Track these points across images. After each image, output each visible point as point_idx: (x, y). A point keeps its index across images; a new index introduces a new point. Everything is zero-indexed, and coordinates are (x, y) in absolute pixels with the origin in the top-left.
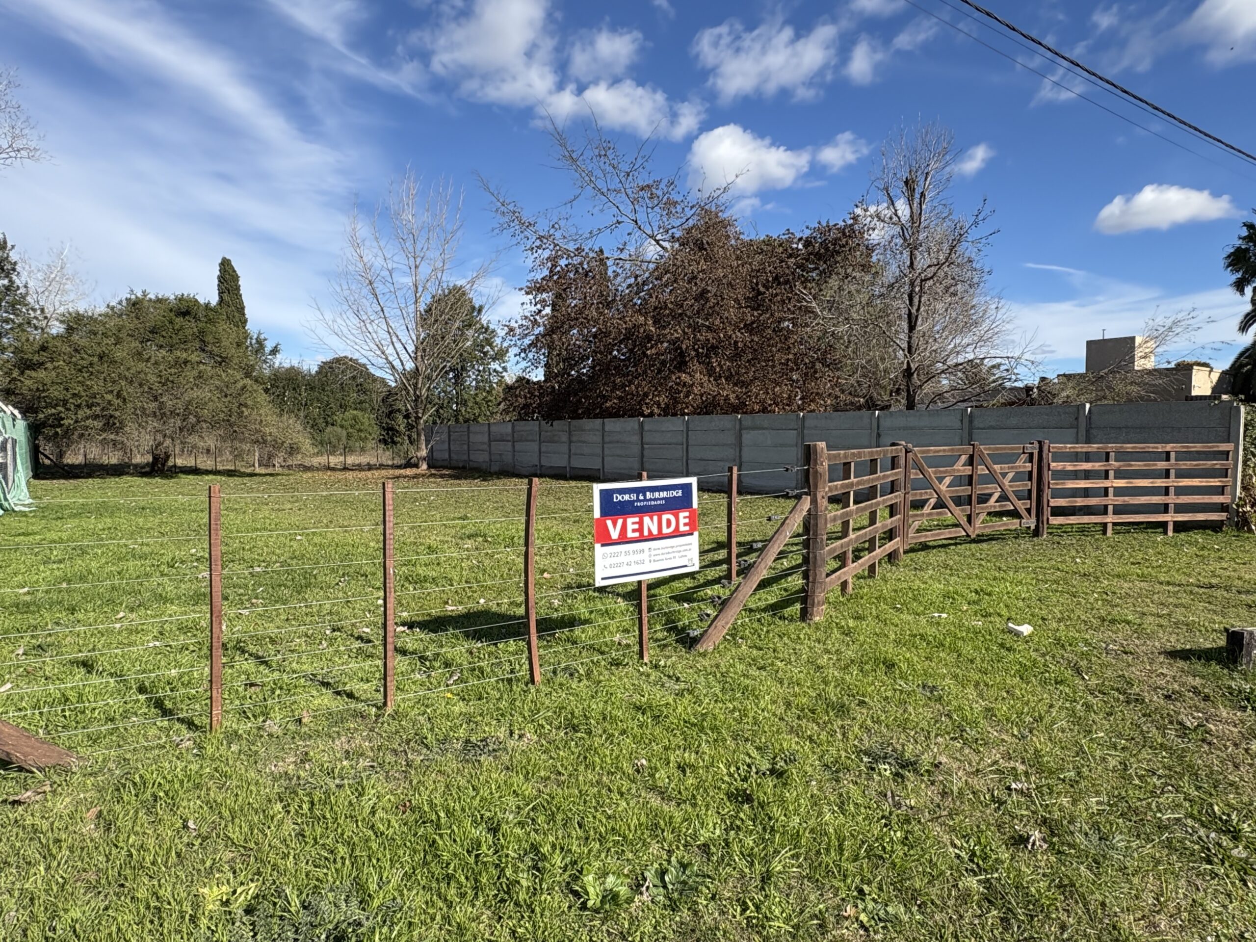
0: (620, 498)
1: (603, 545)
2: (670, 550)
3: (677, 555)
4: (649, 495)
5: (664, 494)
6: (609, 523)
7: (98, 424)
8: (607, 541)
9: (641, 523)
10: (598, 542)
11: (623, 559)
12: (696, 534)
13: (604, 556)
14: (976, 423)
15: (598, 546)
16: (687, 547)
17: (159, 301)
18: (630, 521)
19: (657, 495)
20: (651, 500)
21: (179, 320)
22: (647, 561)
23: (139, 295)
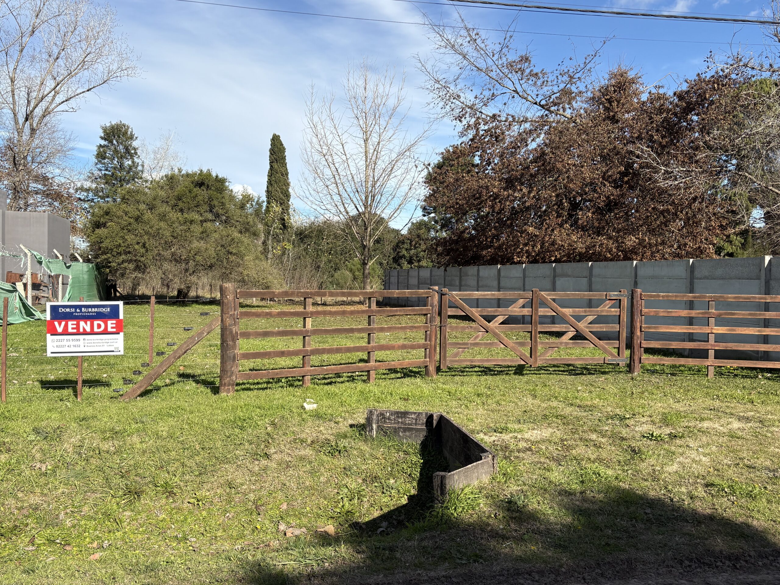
0: (63, 310)
1: (52, 335)
2: (100, 341)
3: (106, 344)
4: (83, 309)
5: (96, 310)
6: (56, 323)
7: (131, 266)
8: (54, 333)
9: (78, 325)
10: (48, 333)
11: (65, 343)
12: (122, 334)
13: (53, 341)
14: (697, 274)
15: (48, 335)
16: (115, 341)
17: (188, 175)
18: (70, 323)
19: (90, 310)
20: (85, 312)
21: (197, 190)
22: (82, 346)
23: (177, 171)
